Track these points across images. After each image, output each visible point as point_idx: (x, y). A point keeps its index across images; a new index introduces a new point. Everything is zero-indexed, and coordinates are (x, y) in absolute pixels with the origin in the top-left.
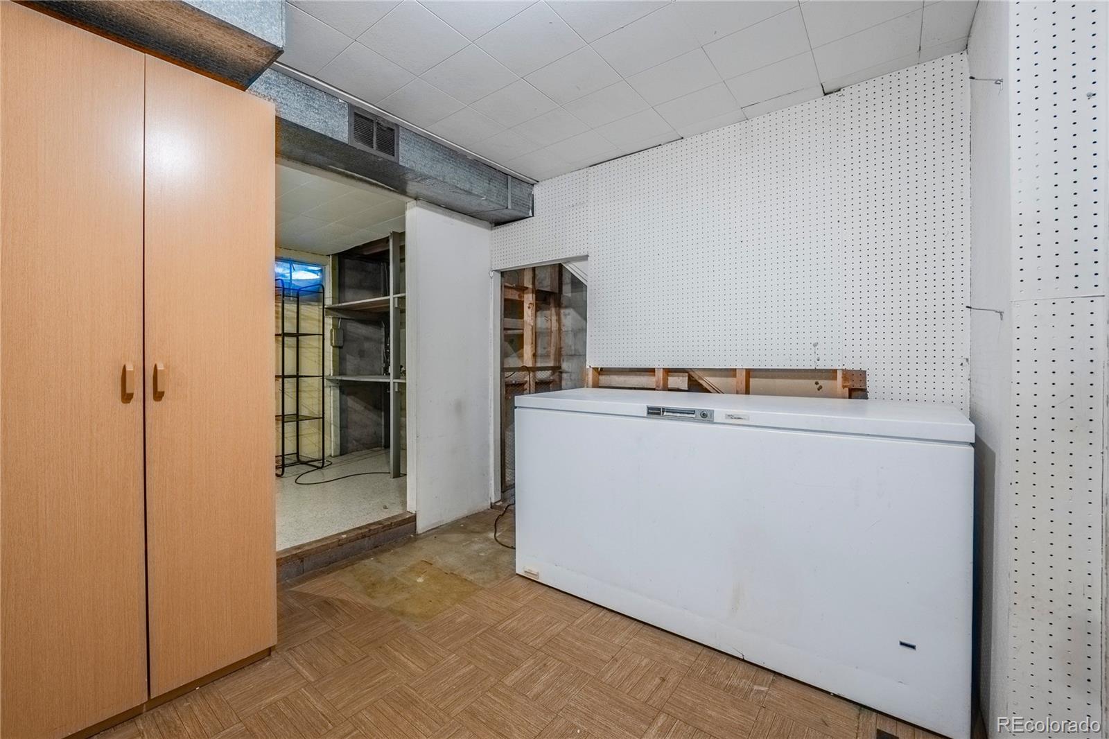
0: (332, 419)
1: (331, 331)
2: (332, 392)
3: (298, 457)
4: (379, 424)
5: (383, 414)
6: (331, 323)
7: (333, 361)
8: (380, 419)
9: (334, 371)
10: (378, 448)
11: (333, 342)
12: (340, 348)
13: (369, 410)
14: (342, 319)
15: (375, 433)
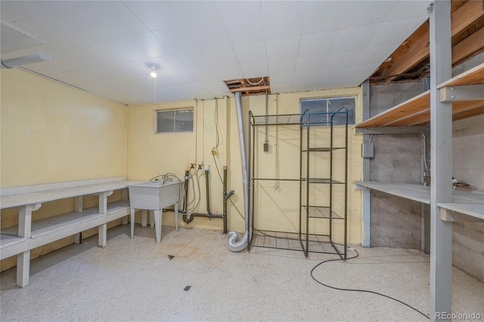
0: (362, 216)
1: (362, 145)
2: (362, 194)
3: (330, 238)
4: (418, 228)
5: (423, 219)
6: (362, 139)
7: (363, 169)
8: (418, 224)
9: (365, 177)
10: (416, 251)
11: (363, 154)
12: (371, 159)
13: (404, 213)
14: (373, 134)
15: (412, 236)
